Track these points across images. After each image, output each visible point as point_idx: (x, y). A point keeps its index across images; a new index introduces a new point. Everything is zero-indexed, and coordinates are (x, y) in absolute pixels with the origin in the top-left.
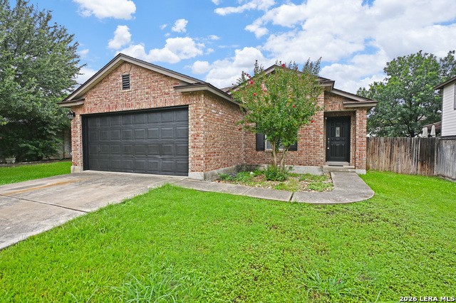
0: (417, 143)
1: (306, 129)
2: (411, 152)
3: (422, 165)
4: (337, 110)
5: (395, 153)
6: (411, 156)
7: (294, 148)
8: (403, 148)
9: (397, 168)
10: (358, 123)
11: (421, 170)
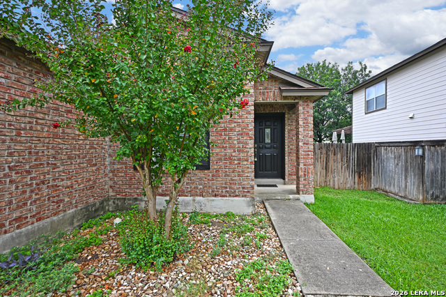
0: (354, 150)
1: (225, 130)
2: (348, 161)
3: (359, 177)
4: (270, 100)
5: (331, 163)
6: (348, 166)
7: (205, 166)
8: (339, 156)
9: (334, 181)
10: (301, 123)
11: (358, 184)
